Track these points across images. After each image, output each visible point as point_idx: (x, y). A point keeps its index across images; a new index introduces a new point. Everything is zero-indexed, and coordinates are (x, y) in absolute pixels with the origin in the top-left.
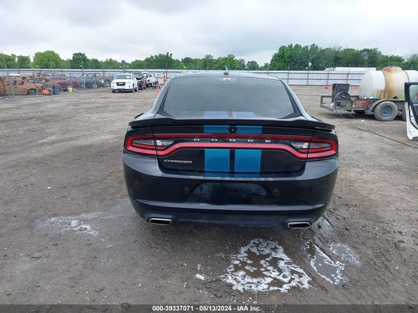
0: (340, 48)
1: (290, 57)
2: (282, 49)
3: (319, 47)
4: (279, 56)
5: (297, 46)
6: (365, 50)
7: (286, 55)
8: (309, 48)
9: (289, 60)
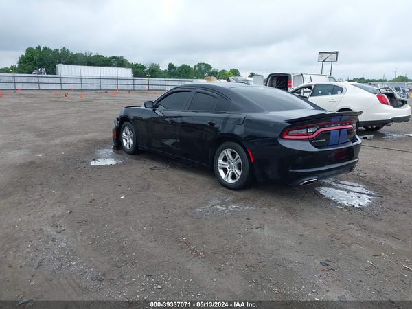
0: (91, 54)
1: (41, 60)
2: (29, 51)
3: (71, 51)
4: (28, 58)
5: (46, 48)
6: (114, 57)
7: (36, 58)
8: (60, 52)
9: (41, 63)
